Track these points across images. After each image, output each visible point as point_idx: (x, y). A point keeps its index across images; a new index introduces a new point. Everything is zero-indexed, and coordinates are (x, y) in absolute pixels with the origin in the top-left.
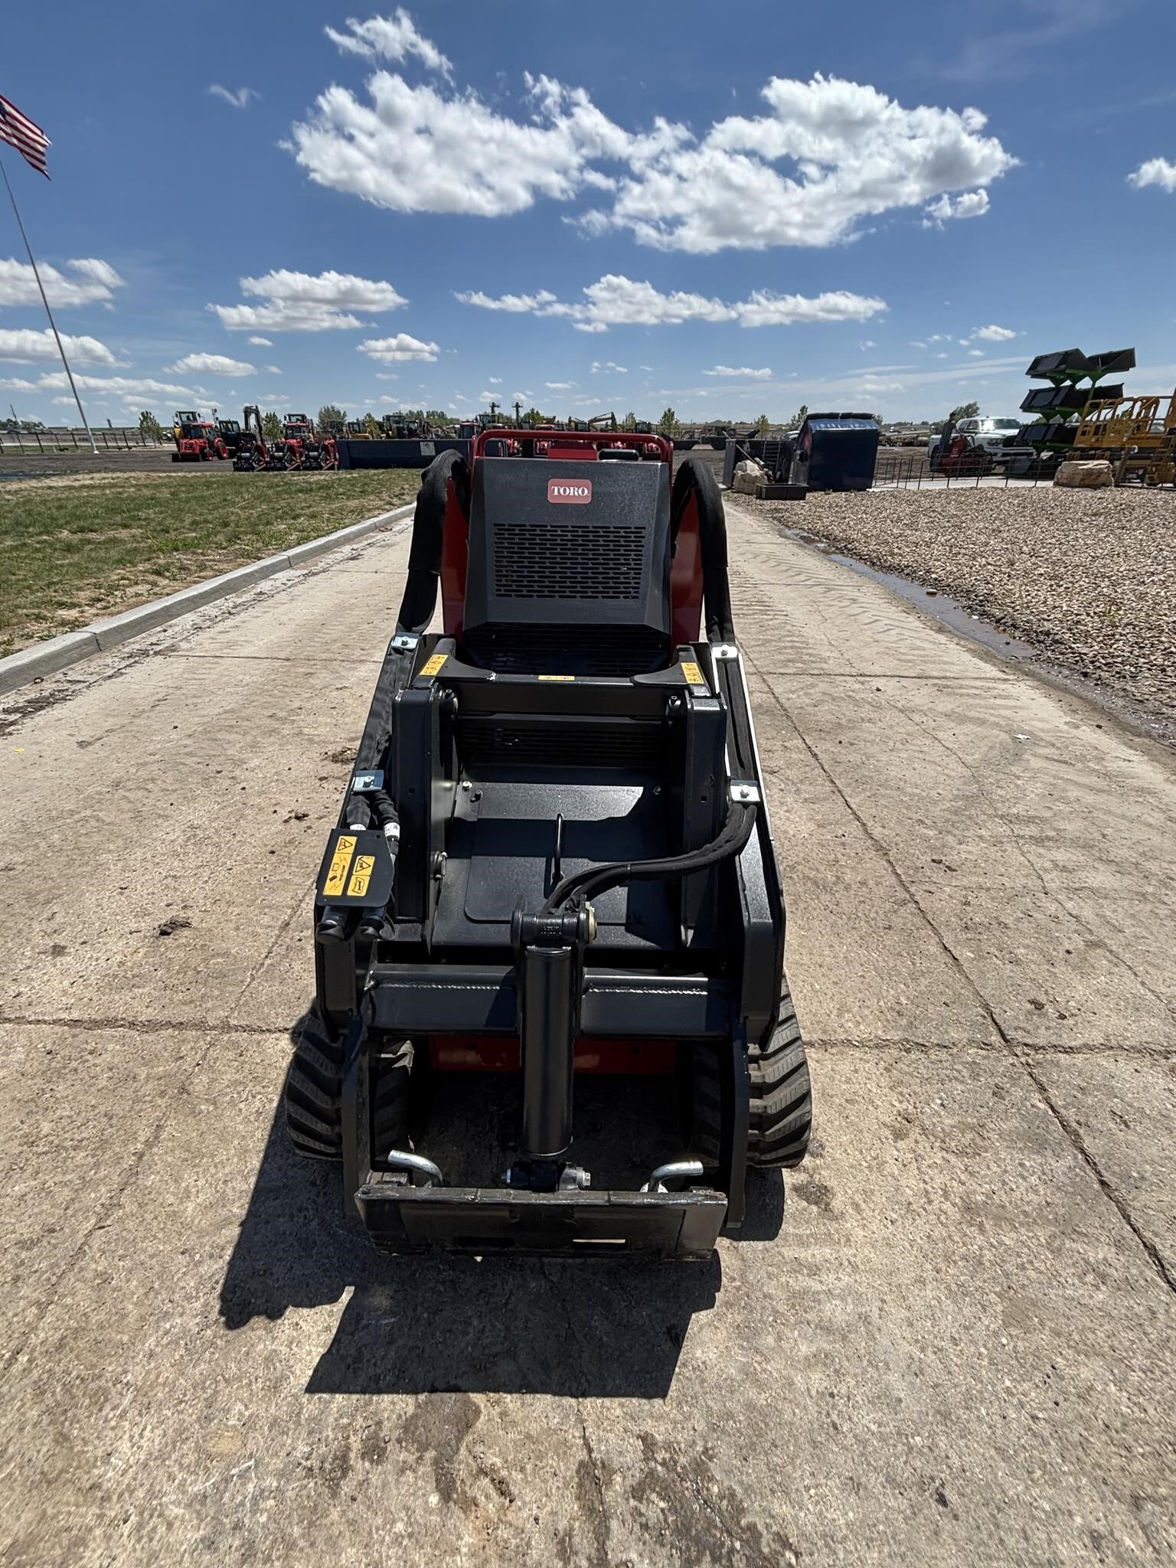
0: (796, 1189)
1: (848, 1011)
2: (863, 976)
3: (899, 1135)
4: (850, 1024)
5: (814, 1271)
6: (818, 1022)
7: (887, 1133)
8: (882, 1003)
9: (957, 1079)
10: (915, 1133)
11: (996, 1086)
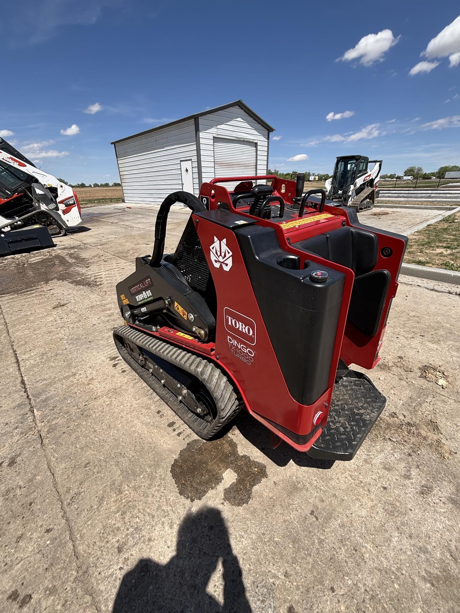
0: (117, 357)
1: (108, 405)
2: (102, 423)
3: (92, 379)
4: (107, 400)
5: (112, 350)
6: (119, 394)
7: (95, 378)
8: (94, 415)
9: (69, 404)
10: (86, 383)
11: (53, 410)
